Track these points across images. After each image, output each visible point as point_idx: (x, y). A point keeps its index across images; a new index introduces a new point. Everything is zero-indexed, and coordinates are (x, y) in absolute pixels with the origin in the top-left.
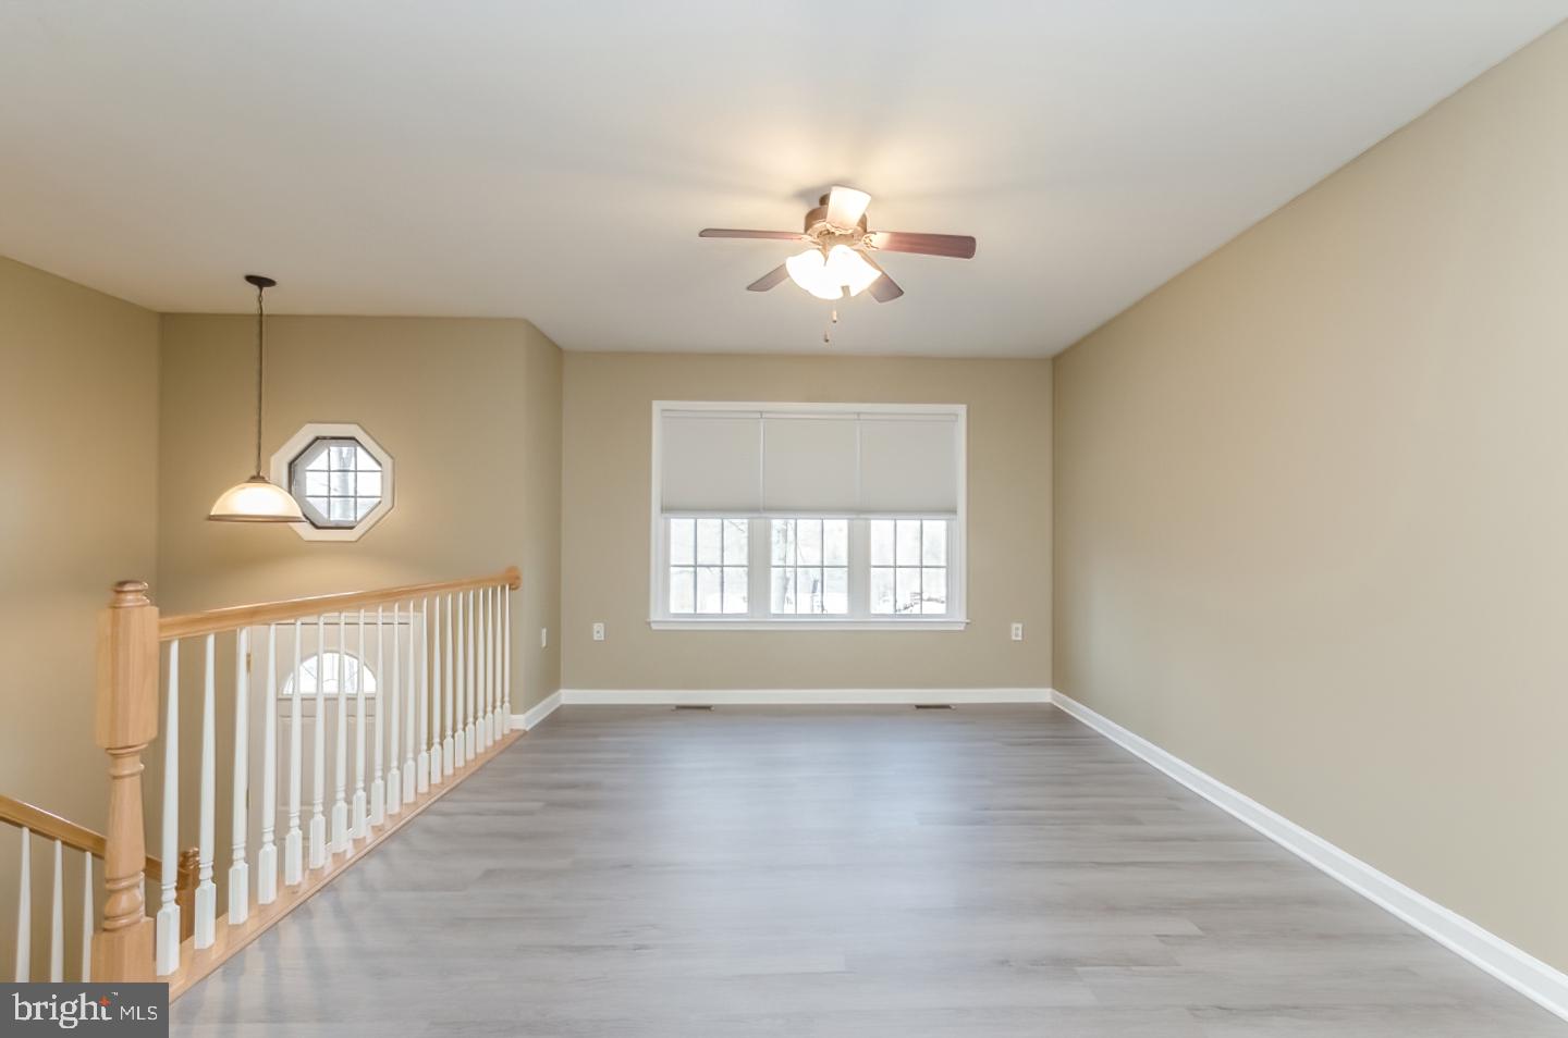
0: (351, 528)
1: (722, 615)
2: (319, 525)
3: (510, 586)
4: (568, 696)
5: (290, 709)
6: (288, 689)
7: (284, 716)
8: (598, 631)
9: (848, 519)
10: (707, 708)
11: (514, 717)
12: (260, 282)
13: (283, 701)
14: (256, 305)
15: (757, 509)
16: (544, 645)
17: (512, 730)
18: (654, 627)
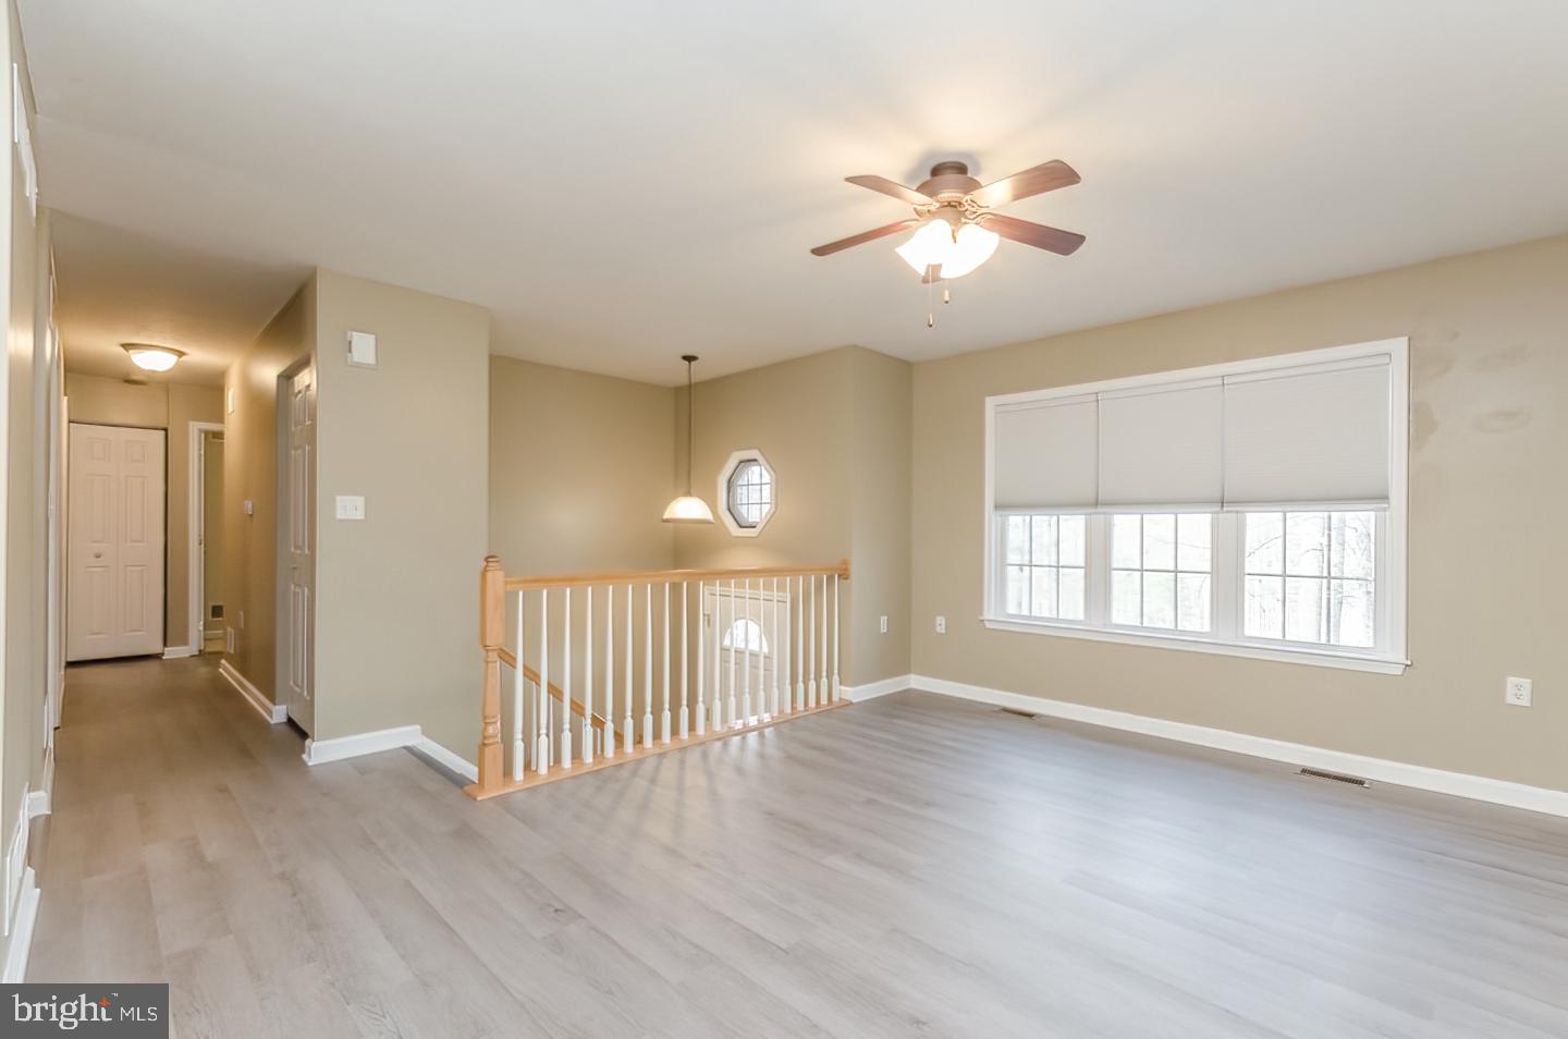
0: (754, 527)
1: (1057, 620)
2: (743, 524)
3: (839, 576)
4: (916, 682)
5: (729, 656)
6: (727, 642)
7: (725, 661)
8: (941, 624)
9: (1211, 513)
10: (1030, 715)
11: (843, 688)
12: (689, 359)
13: (724, 650)
14: (686, 374)
15: (1096, 503)
16: (884, 629)
17: (840, 699)
18: (988, 625)
